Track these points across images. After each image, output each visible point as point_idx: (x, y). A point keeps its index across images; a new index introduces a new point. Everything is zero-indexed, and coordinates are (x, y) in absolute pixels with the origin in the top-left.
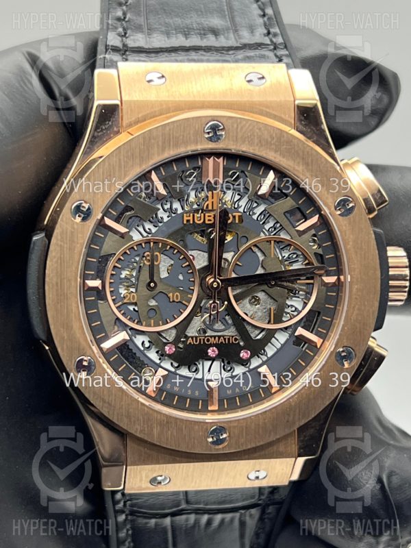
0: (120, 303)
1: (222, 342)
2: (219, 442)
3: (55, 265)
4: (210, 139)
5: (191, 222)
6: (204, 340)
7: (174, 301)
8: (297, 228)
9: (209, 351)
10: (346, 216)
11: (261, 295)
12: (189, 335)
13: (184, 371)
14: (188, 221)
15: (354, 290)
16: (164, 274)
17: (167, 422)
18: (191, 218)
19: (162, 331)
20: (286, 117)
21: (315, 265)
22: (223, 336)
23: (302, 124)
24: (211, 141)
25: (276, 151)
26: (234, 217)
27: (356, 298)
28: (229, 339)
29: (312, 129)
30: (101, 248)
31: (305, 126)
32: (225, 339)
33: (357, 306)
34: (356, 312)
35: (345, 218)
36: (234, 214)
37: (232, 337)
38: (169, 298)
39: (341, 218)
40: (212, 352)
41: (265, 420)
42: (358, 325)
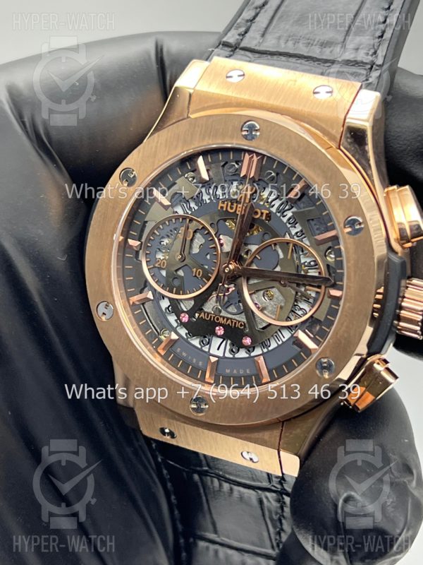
0: (152, 266)
1: (229, 324)
2: (199, 410)
3: (99, 219)
4: (245, 137)
5: (224, 209)
6: (214, 317)
7: (195, 276)
8: (316, 237)
9: (217, 328)
10: (354, 235)
11: (274, 292)
12: (206, 310)
13: (196, 342)
14: (222, 208)
15: (346, 307)
16: (196, 250)
17: (160, 379)
18: (225, 206)
19: (181, 300)
20: (334, 132)
21: (324, 276)
22: (231, 319)
23: (347, 141)
24: (246, 139)
25: (300, 161)
26: (262, 213)
27: (346, 316)
28: (235, 323)
29: (355, 148)
30: (146, 214)
31: (350, 144)
32: (232, 322)
33: (345, 324)
34: (344, 328)
35: (352, 236)
36: (263, 211)
37: (239, 322)
38: (193, 272)
39: (347, 236)
40: (220, 331)
41: (241, 402)
42: (343, 341)
